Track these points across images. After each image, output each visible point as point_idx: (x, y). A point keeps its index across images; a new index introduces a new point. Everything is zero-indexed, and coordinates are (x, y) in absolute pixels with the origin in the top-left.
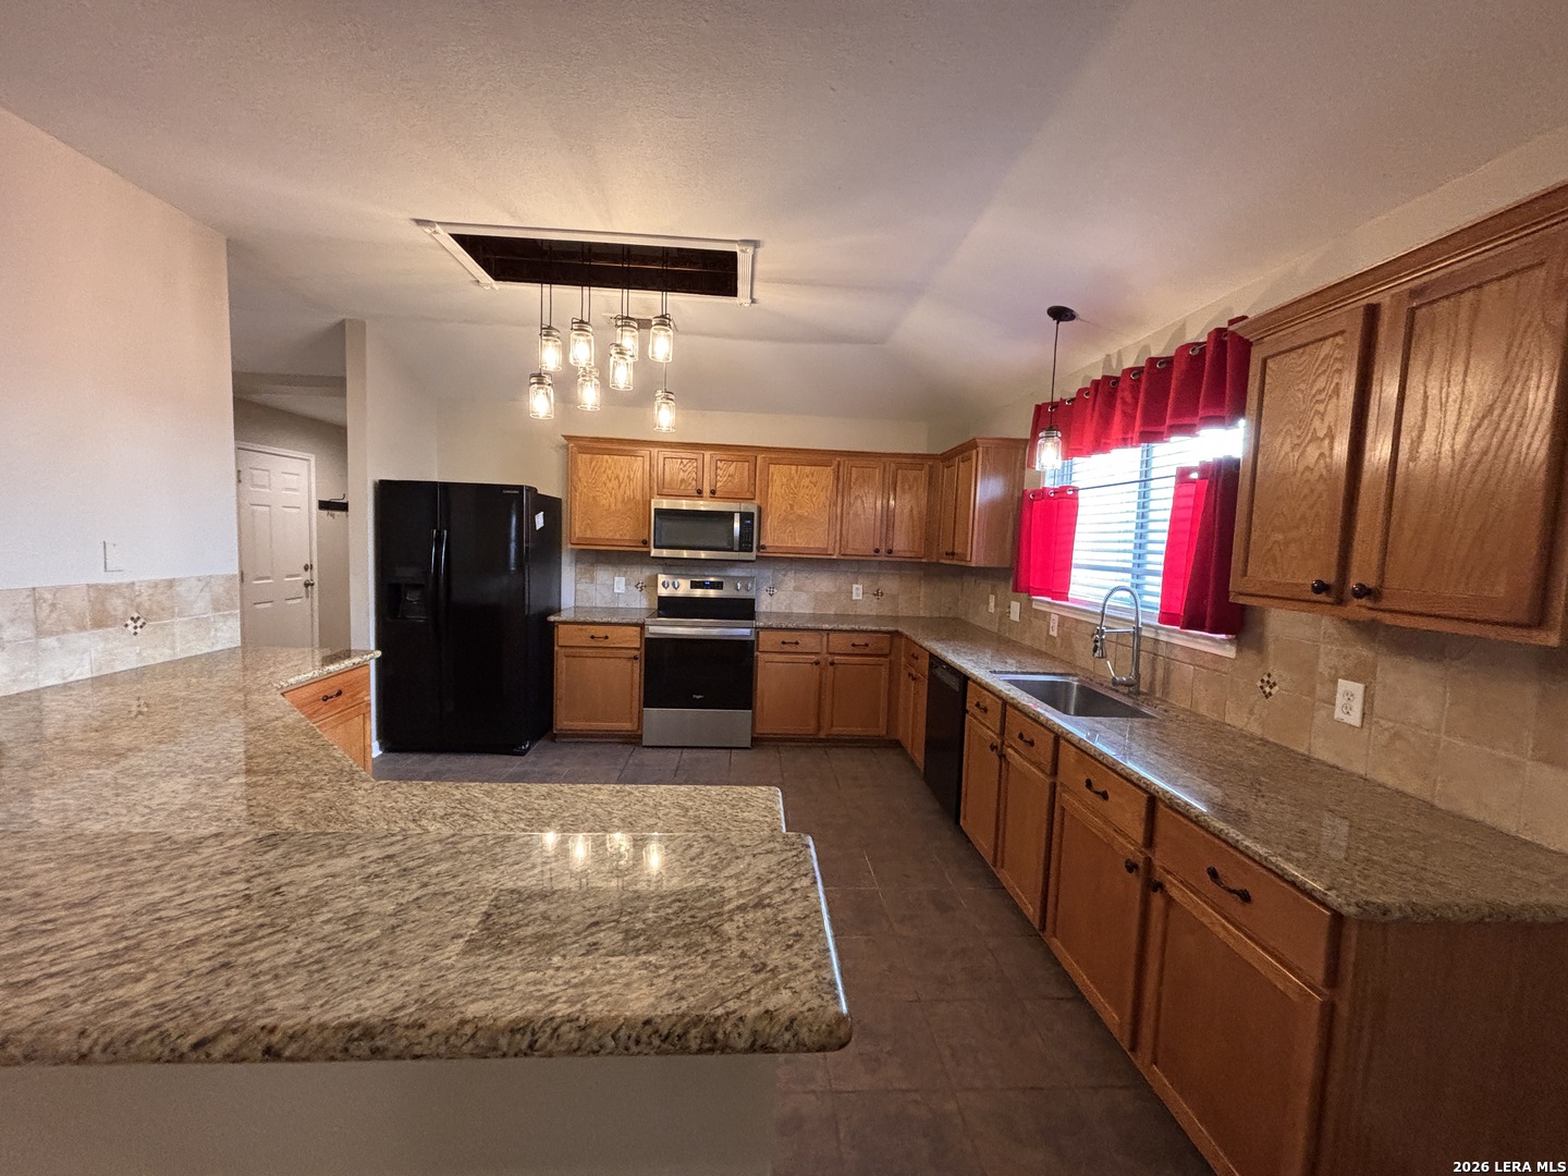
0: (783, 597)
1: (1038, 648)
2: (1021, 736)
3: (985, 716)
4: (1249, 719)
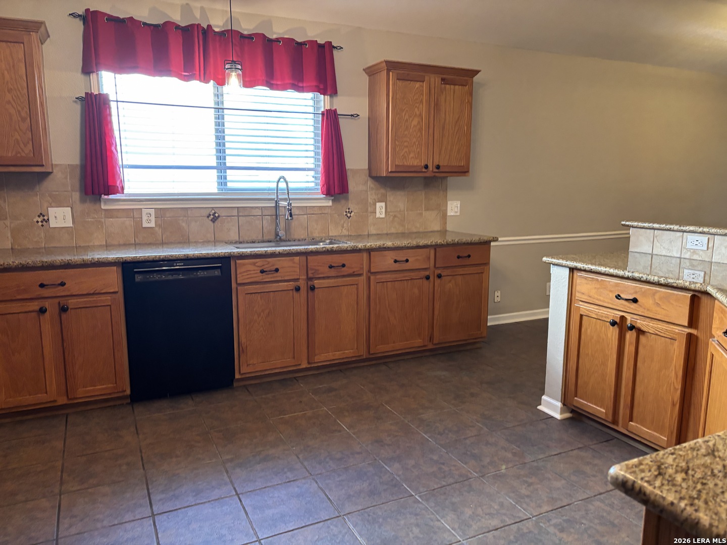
1: (121, 242)
2: (331, 267)
3: (276, 274)
4: (342, 230)
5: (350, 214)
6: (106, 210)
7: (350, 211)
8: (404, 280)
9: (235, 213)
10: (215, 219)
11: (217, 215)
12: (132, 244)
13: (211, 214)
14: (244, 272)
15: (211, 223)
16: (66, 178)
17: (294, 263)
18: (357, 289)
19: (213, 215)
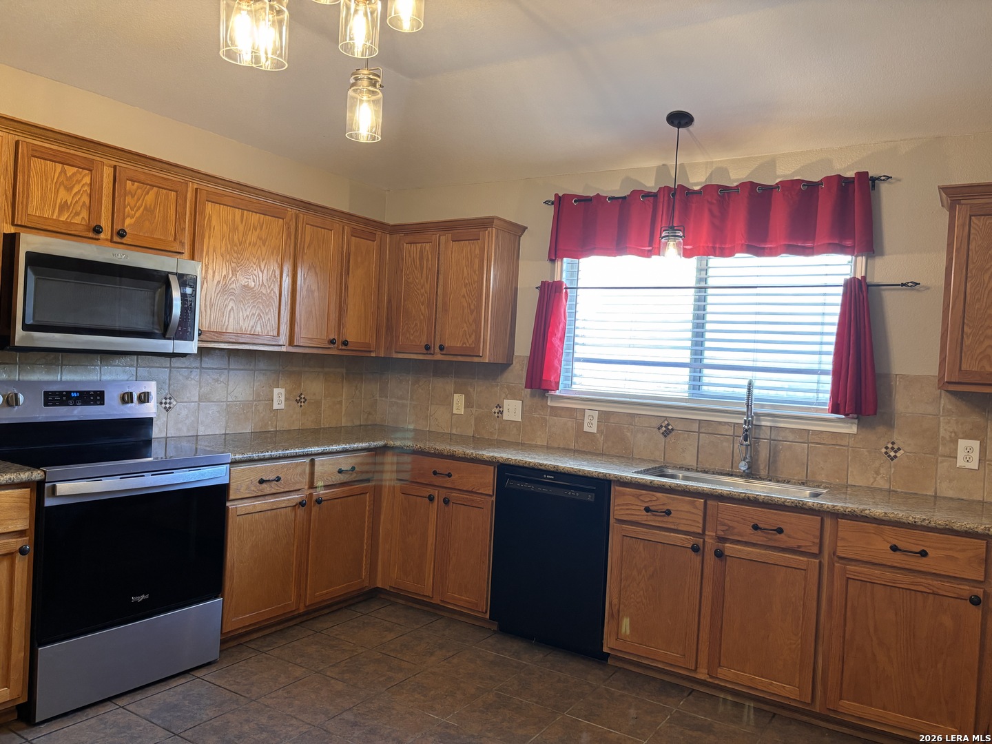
0: (184, 412)
1: (562, 446)
2: (756, 527)
3: (666, 519)
4: (875, 478)
5: (896, 452)
6: (552, 407)
7: (896, 447)
8: (903, 588)
9: (695, 427)
10: (667, 433)
11: (670, 427)
12: (571, 450)
13: (664, 425)
14: (623, 505)
15: (662, 436)
16: (522, 370)
17: (696, 507)
18: (806, 578)
19: (665, 427)
